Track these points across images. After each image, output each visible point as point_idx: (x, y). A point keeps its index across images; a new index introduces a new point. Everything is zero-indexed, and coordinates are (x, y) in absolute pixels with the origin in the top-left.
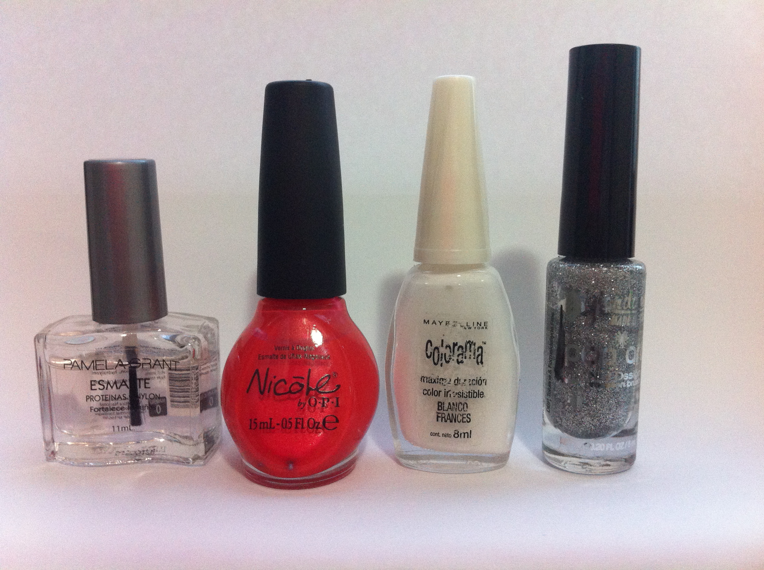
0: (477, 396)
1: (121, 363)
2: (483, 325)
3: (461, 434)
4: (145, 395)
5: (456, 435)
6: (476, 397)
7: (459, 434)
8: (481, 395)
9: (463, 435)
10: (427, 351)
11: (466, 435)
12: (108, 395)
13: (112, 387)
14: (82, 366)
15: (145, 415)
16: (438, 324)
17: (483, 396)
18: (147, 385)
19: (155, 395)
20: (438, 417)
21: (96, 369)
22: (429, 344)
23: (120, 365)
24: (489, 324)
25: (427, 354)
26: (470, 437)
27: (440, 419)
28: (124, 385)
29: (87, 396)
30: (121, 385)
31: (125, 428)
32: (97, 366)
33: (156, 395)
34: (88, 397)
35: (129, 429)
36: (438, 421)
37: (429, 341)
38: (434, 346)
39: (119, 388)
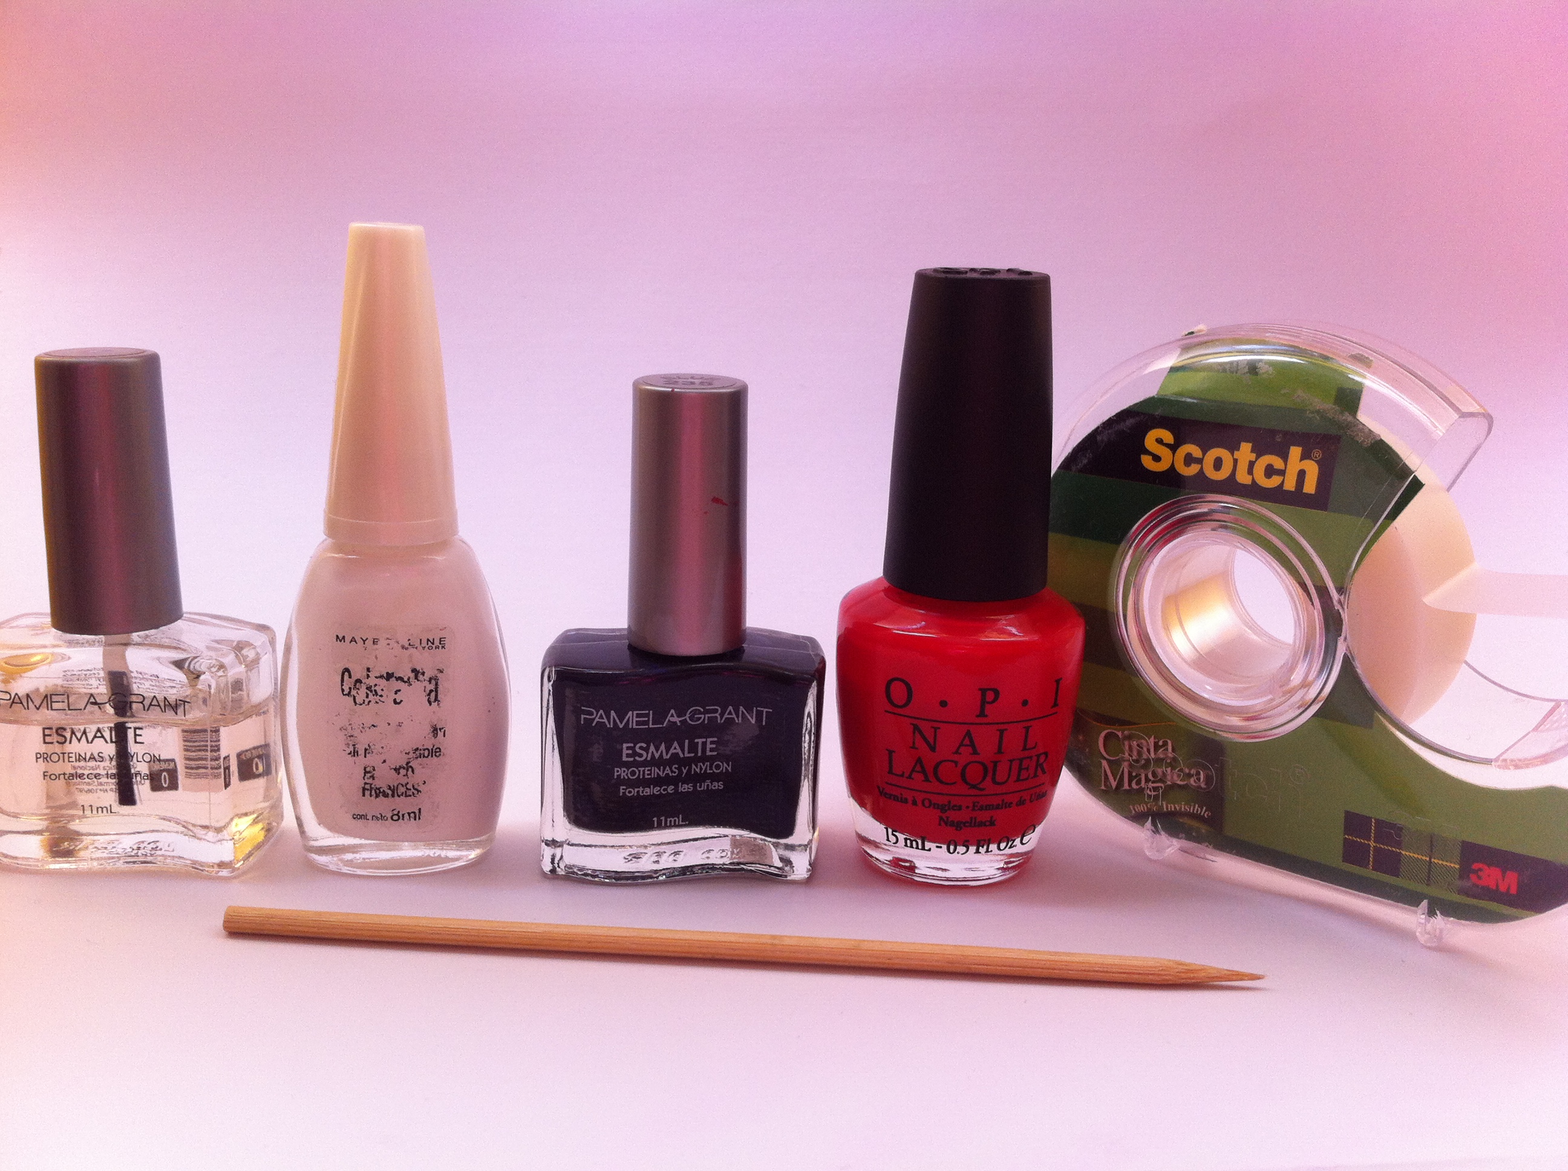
0: (430, 754)
1: (94, 701)
2: (437, 642)
3: (403, 815)
4: (135, 756)
5: (395, 818)
6: (427, 757)
7: (400, 815)
8: (436, 752)
9: (406, 816)
10: (342, 685)
11: (412, 815)
12: (72, 753)
13: (79, 740)
14: (28, 704)
15: (142, 789)
16: (360, 642)
17: (440, 755)
18: (139, 739)
19: (152, 755)
20: (364, 789)
21: (52, 709)
22: (346, 673)
23: (92, 703)
24: (447, 641)
25: (343, 690)
26: (419, 818)
27: (367, 793)
28: (99, 737)
29: (37, 754)
30: (95, 737)
31: (102, 808)
32: (53, 704)
33: (154, 756)
34: (39, 756)
35: (109, 811)
36: (364, 795)
37: (347, 670)
38: (354, 678)
39: (92, 742)
